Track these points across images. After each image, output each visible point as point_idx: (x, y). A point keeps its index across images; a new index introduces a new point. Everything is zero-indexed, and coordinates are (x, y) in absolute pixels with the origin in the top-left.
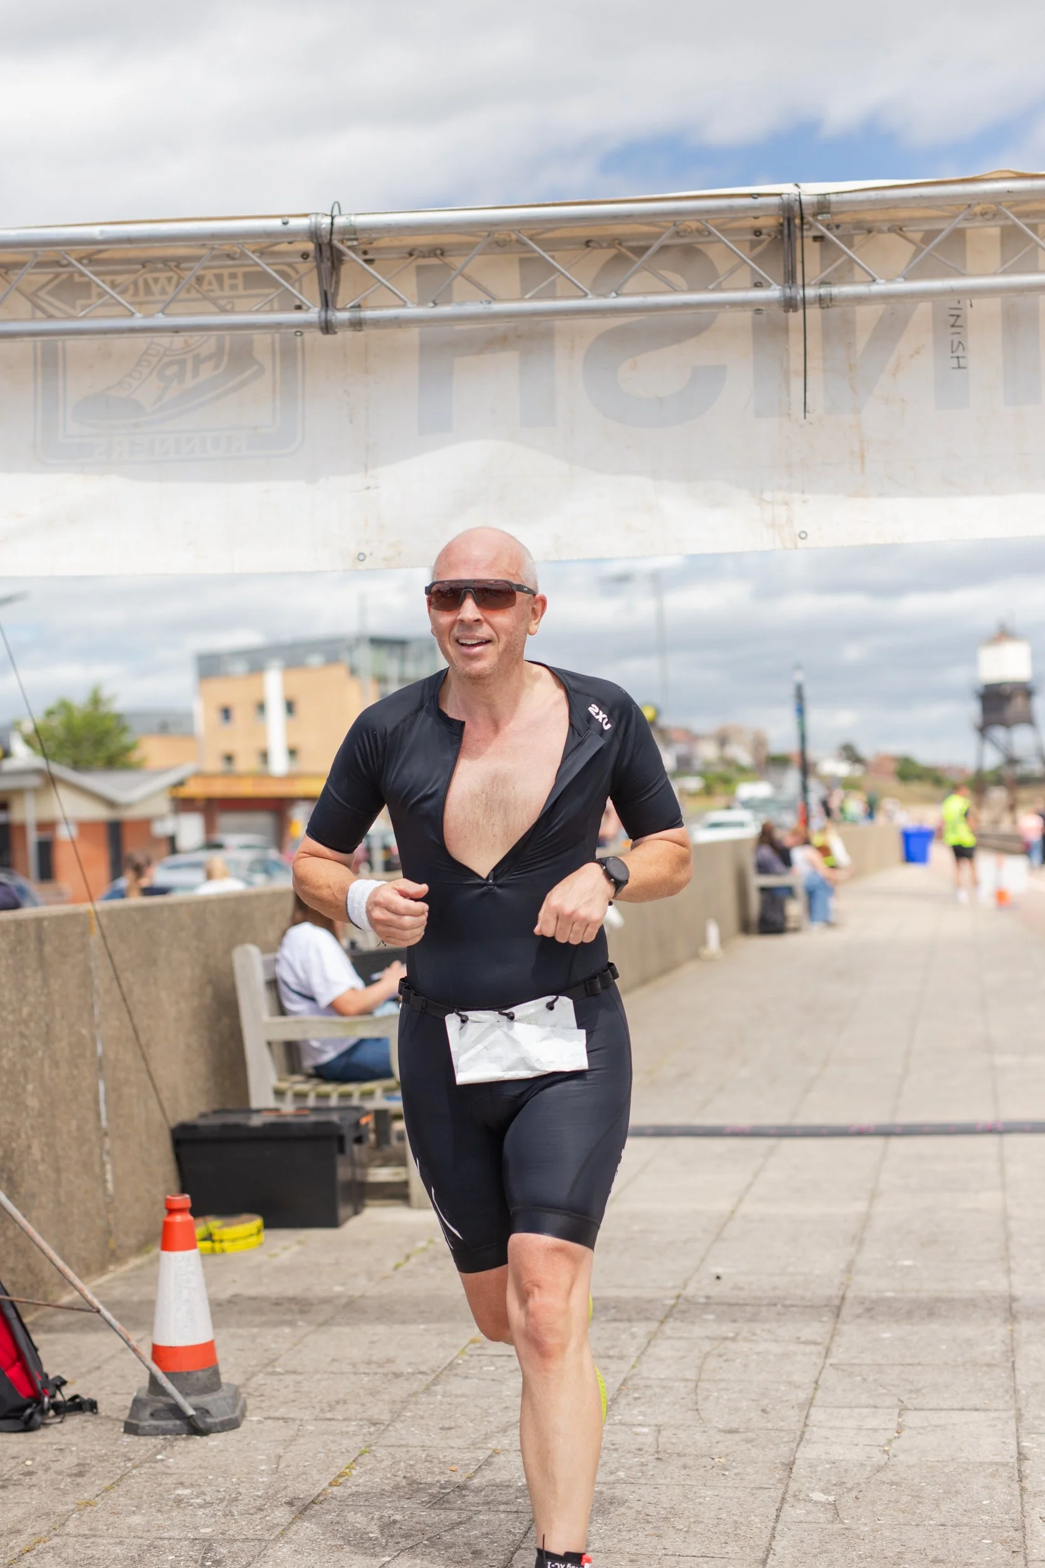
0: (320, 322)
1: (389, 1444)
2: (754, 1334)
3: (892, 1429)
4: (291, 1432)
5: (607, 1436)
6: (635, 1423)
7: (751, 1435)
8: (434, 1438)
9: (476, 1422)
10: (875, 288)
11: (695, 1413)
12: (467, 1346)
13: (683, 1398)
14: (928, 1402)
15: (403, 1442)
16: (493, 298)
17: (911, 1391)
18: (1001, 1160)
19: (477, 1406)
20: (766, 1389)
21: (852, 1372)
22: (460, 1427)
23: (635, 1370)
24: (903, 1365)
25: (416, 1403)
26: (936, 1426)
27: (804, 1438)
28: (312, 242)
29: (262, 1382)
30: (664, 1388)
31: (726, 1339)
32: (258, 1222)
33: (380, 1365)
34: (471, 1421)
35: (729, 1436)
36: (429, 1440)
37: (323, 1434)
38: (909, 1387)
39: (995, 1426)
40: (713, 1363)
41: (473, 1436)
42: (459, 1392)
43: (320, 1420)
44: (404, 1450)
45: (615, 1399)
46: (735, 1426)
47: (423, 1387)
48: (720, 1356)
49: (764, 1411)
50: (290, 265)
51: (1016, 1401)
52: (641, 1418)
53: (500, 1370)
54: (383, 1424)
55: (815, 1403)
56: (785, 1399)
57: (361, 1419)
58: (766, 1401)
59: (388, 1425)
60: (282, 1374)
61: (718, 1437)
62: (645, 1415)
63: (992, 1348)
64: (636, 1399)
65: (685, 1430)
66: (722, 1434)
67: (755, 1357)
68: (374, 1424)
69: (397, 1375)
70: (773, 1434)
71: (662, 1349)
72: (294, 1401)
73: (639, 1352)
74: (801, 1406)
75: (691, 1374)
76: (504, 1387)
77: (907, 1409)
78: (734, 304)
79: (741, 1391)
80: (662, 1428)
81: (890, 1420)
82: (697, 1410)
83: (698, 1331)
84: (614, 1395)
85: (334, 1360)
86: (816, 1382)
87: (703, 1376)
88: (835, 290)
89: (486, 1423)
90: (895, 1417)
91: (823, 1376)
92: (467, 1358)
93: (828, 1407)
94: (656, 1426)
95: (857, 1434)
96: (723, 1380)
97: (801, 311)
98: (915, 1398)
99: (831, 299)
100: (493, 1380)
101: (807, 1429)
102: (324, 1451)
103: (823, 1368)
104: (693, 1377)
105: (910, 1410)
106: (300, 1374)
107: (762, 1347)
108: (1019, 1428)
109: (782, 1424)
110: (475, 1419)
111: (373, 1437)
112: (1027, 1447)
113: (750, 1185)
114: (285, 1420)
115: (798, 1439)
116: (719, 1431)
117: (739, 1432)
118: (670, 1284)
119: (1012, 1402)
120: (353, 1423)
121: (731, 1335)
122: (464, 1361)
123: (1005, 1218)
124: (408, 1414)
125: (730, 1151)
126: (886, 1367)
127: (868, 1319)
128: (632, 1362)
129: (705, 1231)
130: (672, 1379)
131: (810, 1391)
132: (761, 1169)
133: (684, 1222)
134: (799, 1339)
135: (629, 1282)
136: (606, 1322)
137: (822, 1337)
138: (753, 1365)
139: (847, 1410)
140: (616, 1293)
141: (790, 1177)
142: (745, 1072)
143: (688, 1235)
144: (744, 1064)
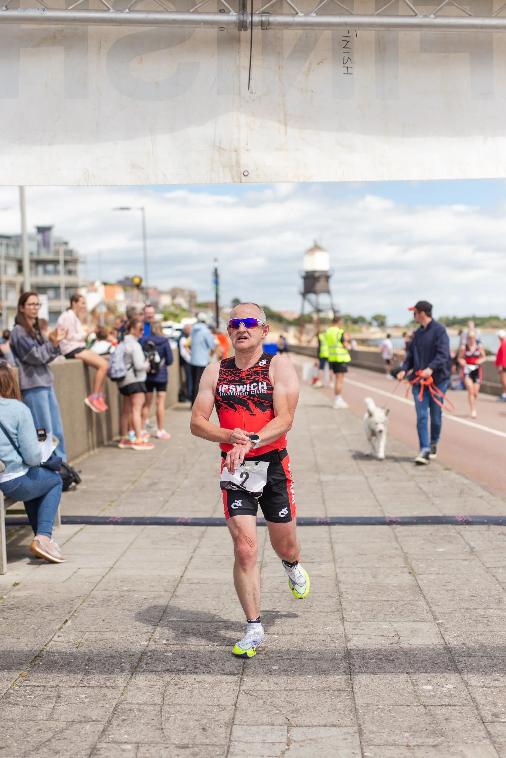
2: (197, 668)
3: (284, 742)
5: (104, 753)
6: (122, 741)
7: (196, 750)
9: (19, 742)
10: (297, 19)
11: (161, 732)
12: (17, 680)
13: (153, 720)
14: (304, 720)
16: (47, 8)
17: (293, 711)
18: (331, 542)
19: (21, 728)
20: (205, 711)
21: (257, 697)
22: (8, 747)
23: (123, 697)
24: (287, 690)
26: (310, 740)
27: (230, 751)
30: (141, 711)
31: (179, 671)
34: (16, 742)
35: (182, 751)
38: (292, 708)
39: (347, 739)
40: (171, 690)
42: (10, 717)
45: (110, 721)
46: (185, 742)
48: (176, 685)
49: (204, 729)
51: (357, 719)
52: (126, 736)
53: (38, 698)
55: (235, 722)
56: (217, 719)
58: (205, 721)
61: (176, 752)
62: (129, 734)
63: (338, 677)
64: (123, 720)
65: (154, 747)
66: (178, 749)
67: (197, 685)
70: (210, 749)
71: (140, 680)
73: (126, 683)
74: (226, 725)
75: (158, 700)
76: (39, 712)
77: (292, 726)
78: (206, 23)
79: (189, 713)
80: (140, 745)
81: (282, 735)
82: (162, 729)
83: (161, 666)
84: (109, 718)
86: (235, 705)
87: (166, 702)
88: (272, 19)
90: (286, 733)
91: (239, 700)
92: (16, 688)
93: (243, 725)
94: (136, 743)
95: (262, 747)
96: (178, 704)
97: (249, 31)
98: (295, 717)
99: (269, 24)
100: (33, 706)
101: (231, 744)
103: (239, 693)
104: (159, 703)
105: (294, 726)
107: (201, 678)
108: (362, 741)
109: (215, 740)
110: (18, 740)
112: (367, 756)
113: (192, 557)
115: (226, 752)
116: (176, 747)
117: (189, 747)
118: (145, 630)
119: (355, 719)
121: (182, 668)
122: (15, 691)
123: (338, 583)
125: (180, 534)
126: (277, 692)
127: (264, 655)
128: (121, 691)
129: (166, 591)
130: (146, 704)
131: (232, 713)
132: (197, 547)
133: (153, 584)
134: (223, 671)
135: (120, 628)
136: (105, 659)
137: (237, 670)
138: (196, 692)
139: (254, 728)
140: (112, 637)
141: (214, 552)
142: (186, 483)
143: (156, 593)
144: (186, 478)
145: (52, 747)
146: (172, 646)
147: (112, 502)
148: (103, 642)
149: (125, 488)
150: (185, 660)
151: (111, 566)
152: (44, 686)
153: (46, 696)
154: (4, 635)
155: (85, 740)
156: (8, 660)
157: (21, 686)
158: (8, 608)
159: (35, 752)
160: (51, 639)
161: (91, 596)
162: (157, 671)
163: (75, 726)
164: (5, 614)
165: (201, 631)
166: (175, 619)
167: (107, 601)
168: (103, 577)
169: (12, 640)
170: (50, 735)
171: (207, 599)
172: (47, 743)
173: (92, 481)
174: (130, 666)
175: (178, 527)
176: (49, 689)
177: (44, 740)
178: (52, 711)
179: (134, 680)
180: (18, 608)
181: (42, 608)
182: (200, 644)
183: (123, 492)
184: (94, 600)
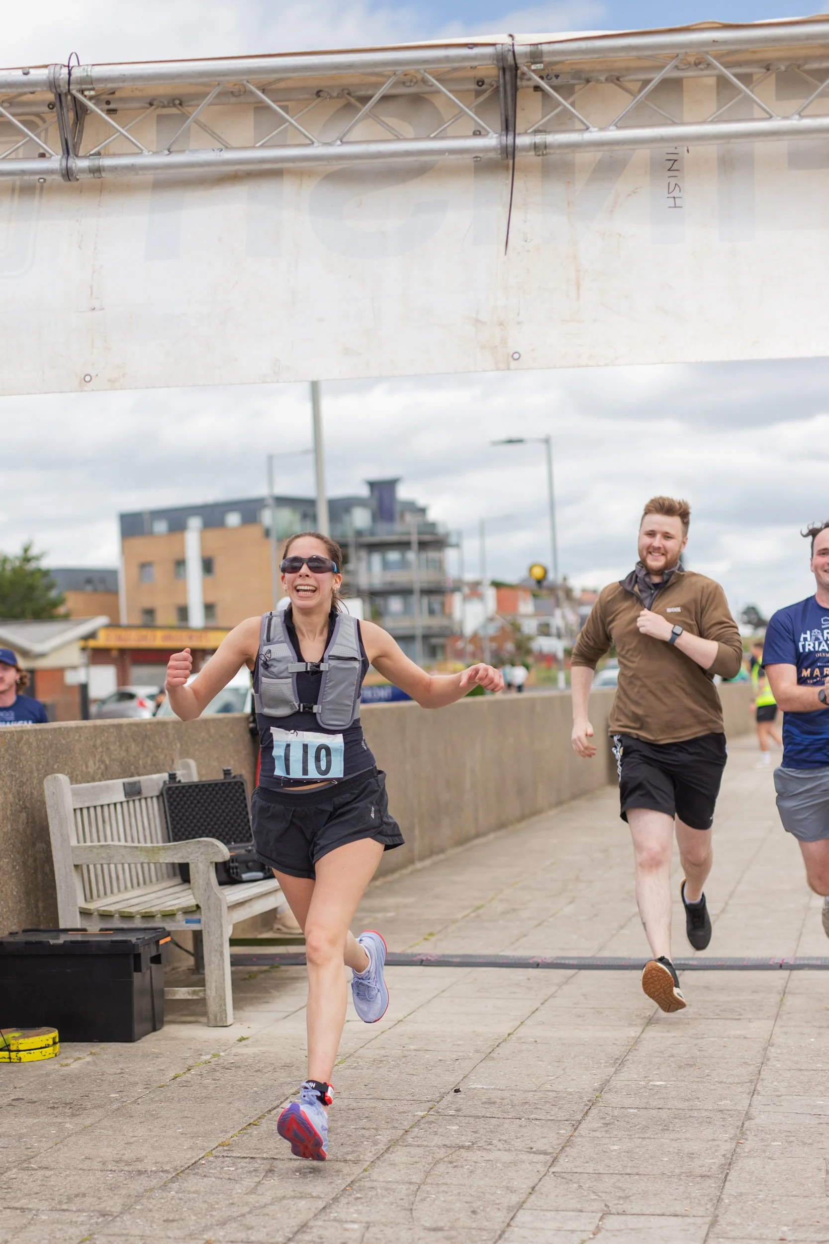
0: (61, 170)
1: (112, 1233)
2: (490, 1144)
3: (590, 1231)
4: (25, 1221)
5: (317, 1230)
6: (348, 1220)
7: (454, 1233)
8: (155, 1229)
9: (200, 1216)
10: (589, 136)
11: (408, 1213)
12: (214, 1150)
13: (402, 1199)
14: (632, 1208)
15: (124, 1232)
16: (228, 148)
17: (620, 1198)
19: (205, 1202)
20: (483, 1192)
21: (570, 1180)
22: (183, 1220)
23: (365, 1174)
24: (621, 1174)
25: (149, 1198)
26: (632, 1229)
27: (503, 1236)
28: (52, 92)
29: (14, 1176)
30: (386, 1189)
31: (463, 1147)
32: (55, 1034)
33: (128, 1164)
34: (195, 1215)
35: (432, 1233)
36: (150, 1231)
37: (54, 1223)
38: (620, 1194)
39: (688, 1230)
40: (442, 1168)
41: (192, 1228)
42: (193, 1189)
43: (56, 1210)
44: (123, 1238)
45: (337, 1198)
46: (441, 1224)
47: (162, 1183)
48: (451, 1162)
50: (38, 115)
51: (716, 1209)
52: (355, 1215)
53: (240, 1170)
54: (112, 1215)
55: (525, 1206)
56: (498, 1201)
57: (93, 1211)
58: (479, 1203)
59: (116, 1217)
60: (36, 1170)
61: (422, 1235)
62: (360, 1214)
63: (712, 1161)
64: (357, 1199)
65: (392, 1228)
66: (426, 1231)
67: (483, 1164)
68: (104, 1215)
69: (140, 1173)
70: (474, 1233)
71: (400, 1155)
72: (37, 1193)
73: (375, 1158)
74: (510, 1209)
75: (416, 1178)
76: (237, 1186)
77: (610, 1214)
78: (453, 152)
79: (459, 1194)
80: (372, 1225)
81: (591, 1223)
82: (411, 1209)
83: (437, 1140)
84: (337, 1195)
85: (86, 1158)
86: (533, 1188)
87: (429, 1180)
88: (549, 139)
89: (208, 1217)
90: (596, 1220)
91: (541, 1183)
92: (211, 1159)
93: (536, 1210)
94: (367, 1223)
95: (554, 1235)
96: (446, 1184)
98: (621, 1204)
99: (547, 147)
100: (230, 1179)
101: (510, 1229)
102: (48, 1237)
103: (545, 1175)
104: (418, 1182)
105: (613, 1214)
106: (51, 1170)
107: (491, 1156)
108: (710, 1233)
109: (486, 1223)
110: (199, 1213)
111: (99, 1227)
113: (537, 1009)
114: (22, 1210)
115: (497, 1237)
116: (424, 1229)
117: (443, 1230)
119: (713, 1209)
120: (84, 1214)
121: (467, 1144)
122: (209, 1162)
124: (138, 1207)
125: (529, 979)
126: (604, 1176)
127: (604, 1133)
128: (365, 1166)
129: (477, 1051)
130: (398, 1182)
131: (524, 1196)
132: (552, 996)
133: (459, 1042)
134: (532, 1148)
135: (387, 1095)
136: (354, 1130)
137: (553, 1148)
138: (479, 1171)
139: (553, 1213)
140: (373, 1105)
141: (575, 1004)
142: (569, 909)
143: (459, 1054)
144: (571, 902)
145: (244, 1222)
146: (460, 1118)
147: (431, 934)
148: (358, 1111)
149: (459, 916)
150: (475, 1135)
151: (401, 1018)
152: (252, 1158)
153: (252, 1169)
154: (209, 1098)
155: (294, 1218)
156: (206, 1127)
157: (219, 1157)
158: (224, 1068)
159: (219, 1227)
160: (278, 1106)
161: (356, 1055)
162: (427, 1146)
163: (285, 1202)
164: (218, 1074)
165: (516, 1102)
166: (479, 1086)
167: (378, 1062)
168: (382, 1032)
169: (219, 1105)
170: (246, 1209)
171: (540, 1063)
172: (239, 1218)
173: (406, 906)
174: (389, 1139)
175: (530, 970)
176: (259, 1161)
177: (235, 1215)
178: (256, 1186)
179: (389, 1155)
180: (239, 1067)
181: (274, 1069)
182: (507, 1117)
183: (454, 921)
184: (359, 1060)
